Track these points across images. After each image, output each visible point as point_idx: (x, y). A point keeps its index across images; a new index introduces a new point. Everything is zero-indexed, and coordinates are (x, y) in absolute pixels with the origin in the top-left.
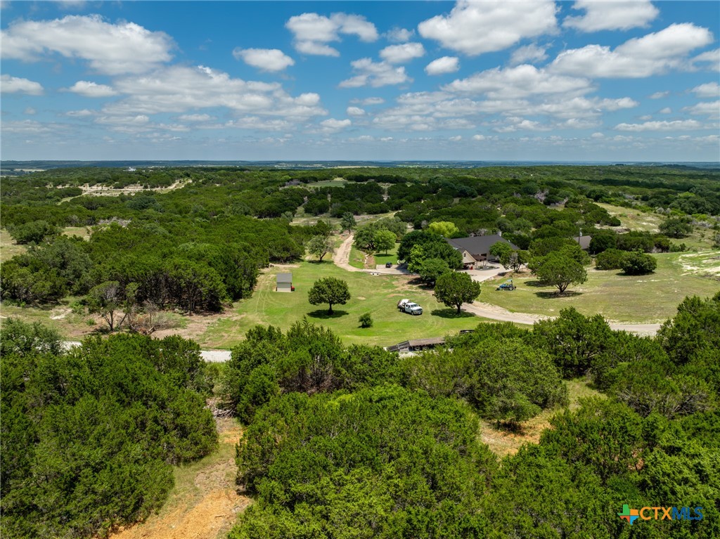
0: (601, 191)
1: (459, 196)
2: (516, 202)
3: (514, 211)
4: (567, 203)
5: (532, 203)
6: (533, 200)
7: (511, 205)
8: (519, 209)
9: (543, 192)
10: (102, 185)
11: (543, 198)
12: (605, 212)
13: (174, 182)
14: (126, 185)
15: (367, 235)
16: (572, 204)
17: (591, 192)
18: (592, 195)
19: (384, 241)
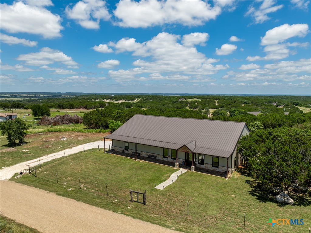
0: (298, 102)
1: (244, 104)
2: (265, 105)
3: (264, 108)
4: (284, 106)
5: (271, 106)
6: (272, 105)
7: (264, 106)
8: (266, 107)
9: (275, 103)
10: (110, 100)
11: (275, 105)
12: (298, 108)
13: (135, 99)
14: (119, 100)
15: (217, 112)
16: (286, 106)
17: (294, 103)
18: (294, 104)
19: (223, 113)
